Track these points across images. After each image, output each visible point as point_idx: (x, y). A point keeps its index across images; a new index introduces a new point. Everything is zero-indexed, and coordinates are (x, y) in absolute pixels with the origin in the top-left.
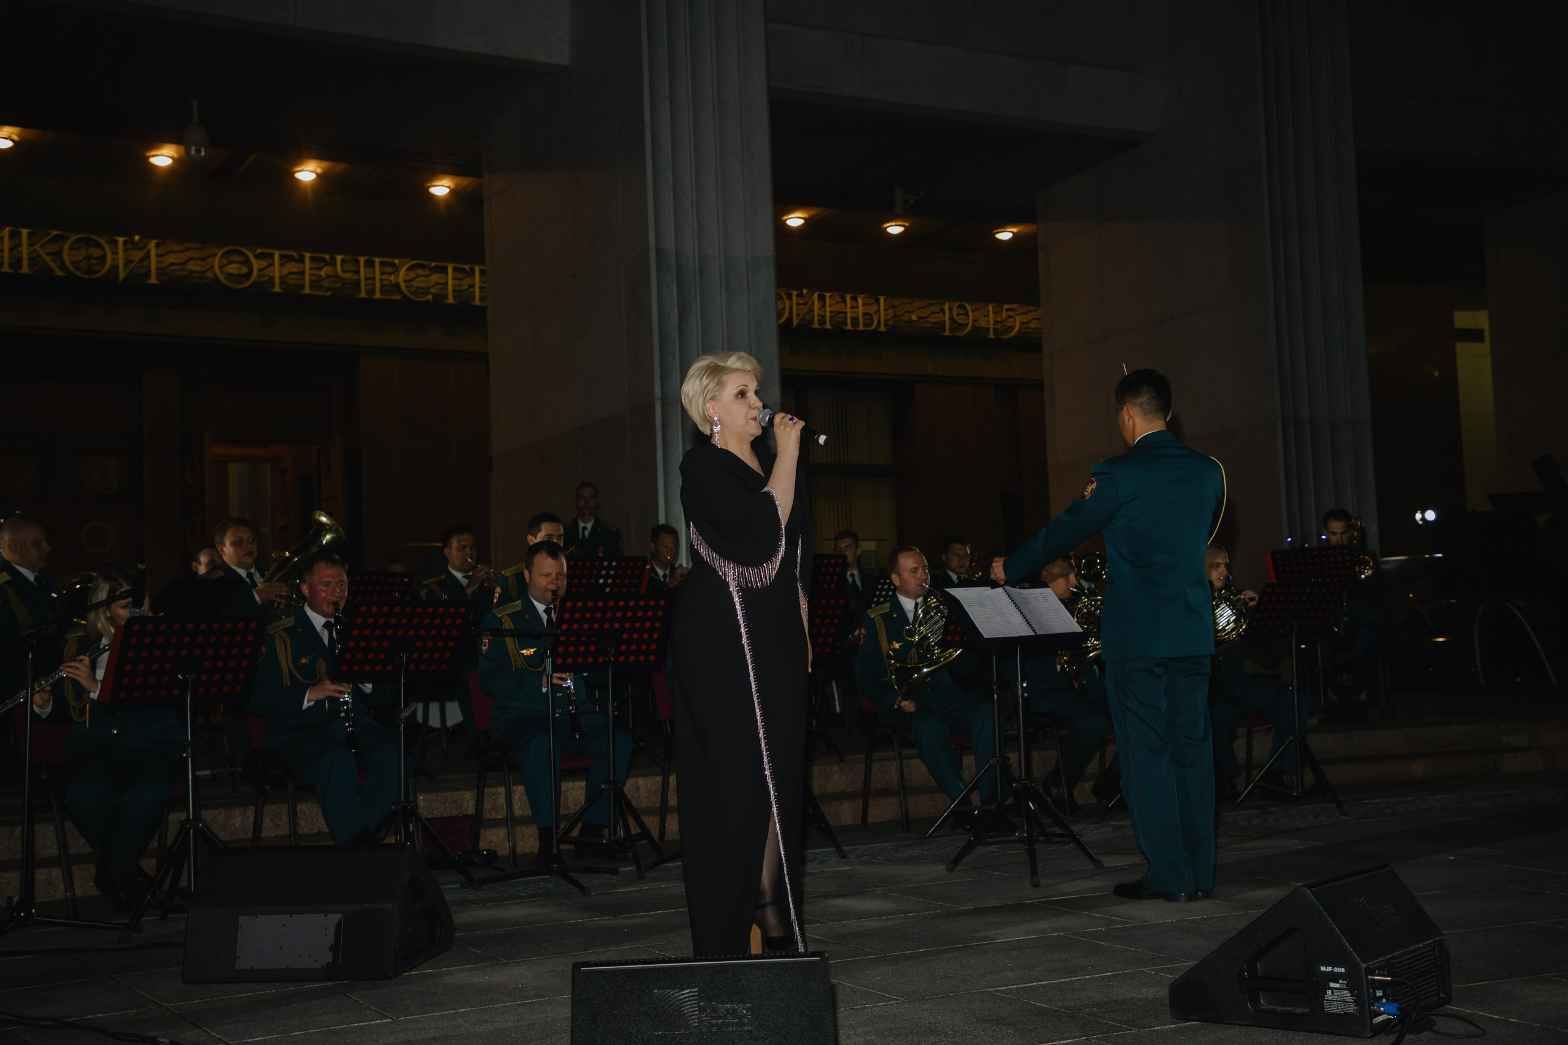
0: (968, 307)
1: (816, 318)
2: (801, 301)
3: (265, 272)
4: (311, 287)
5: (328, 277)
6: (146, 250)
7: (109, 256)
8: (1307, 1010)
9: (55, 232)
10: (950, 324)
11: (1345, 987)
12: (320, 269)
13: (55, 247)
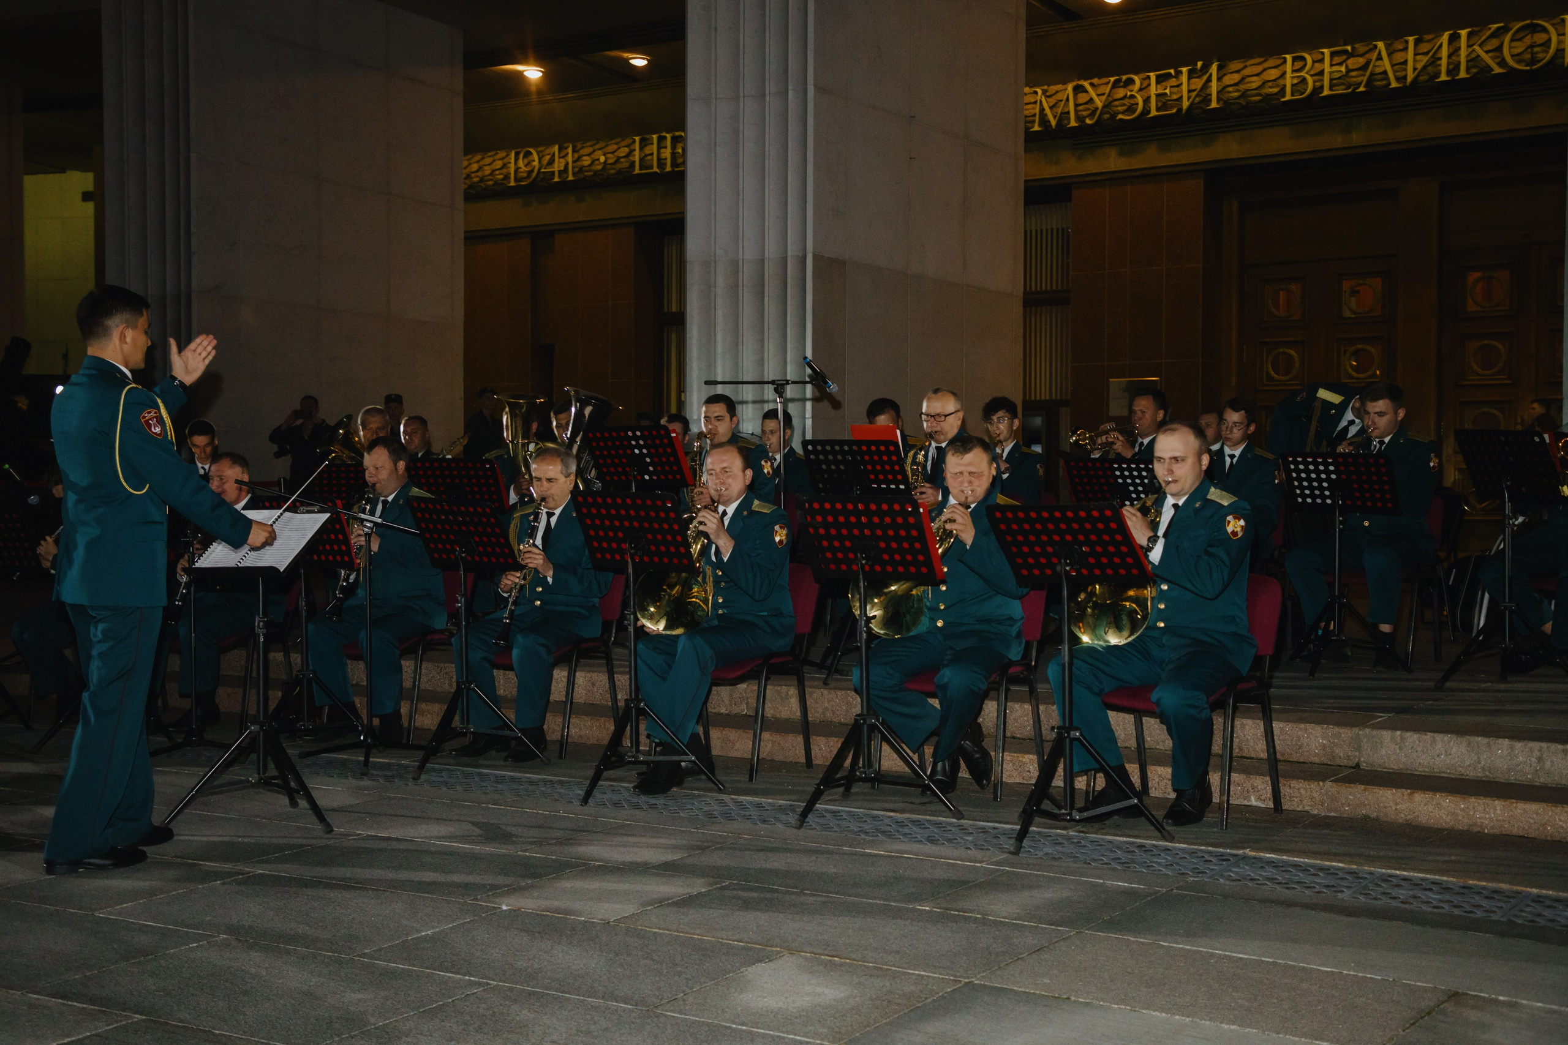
9: (1496, 26)
13: (1495, 43)
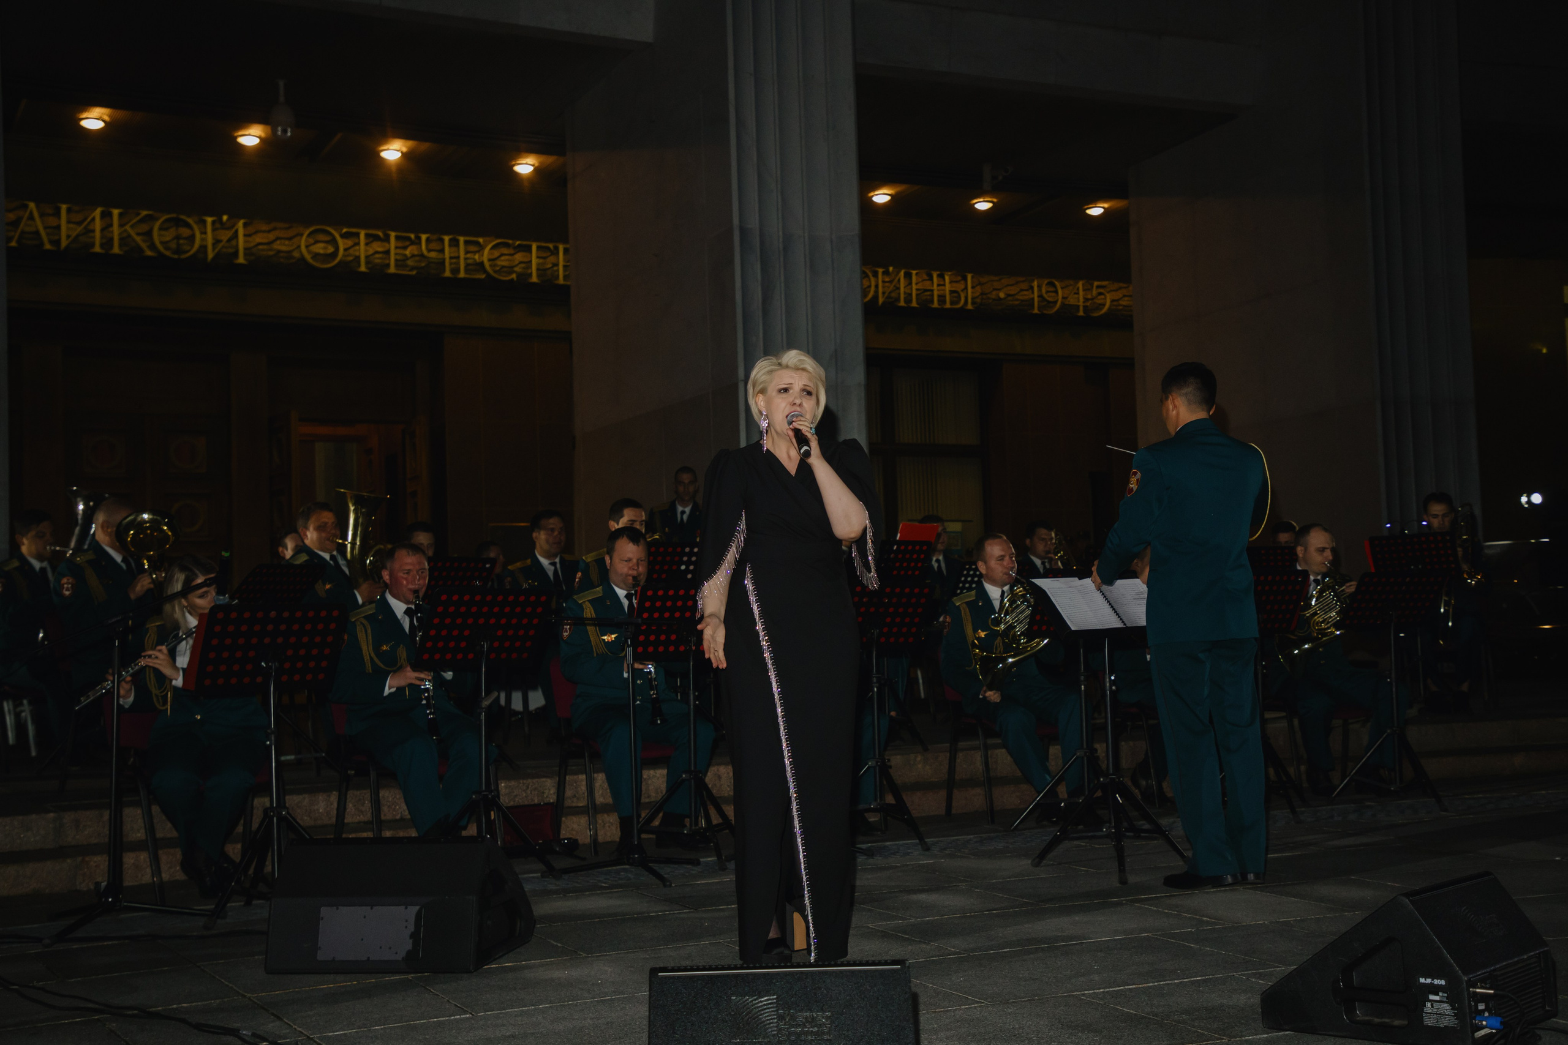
0: (1057, 283)
1: (902, 296)
2: (887, 279)
3: (351, 251)
4: (397, 266)
5: (413, 256)
6: (234, 230)
7: (198, 236)
8: (1406, 1022)
9: (144, 213)
10: (1038, 301)
11: (1445, 999)
12: (405, 248)
13: (144, 227)
